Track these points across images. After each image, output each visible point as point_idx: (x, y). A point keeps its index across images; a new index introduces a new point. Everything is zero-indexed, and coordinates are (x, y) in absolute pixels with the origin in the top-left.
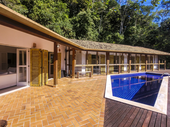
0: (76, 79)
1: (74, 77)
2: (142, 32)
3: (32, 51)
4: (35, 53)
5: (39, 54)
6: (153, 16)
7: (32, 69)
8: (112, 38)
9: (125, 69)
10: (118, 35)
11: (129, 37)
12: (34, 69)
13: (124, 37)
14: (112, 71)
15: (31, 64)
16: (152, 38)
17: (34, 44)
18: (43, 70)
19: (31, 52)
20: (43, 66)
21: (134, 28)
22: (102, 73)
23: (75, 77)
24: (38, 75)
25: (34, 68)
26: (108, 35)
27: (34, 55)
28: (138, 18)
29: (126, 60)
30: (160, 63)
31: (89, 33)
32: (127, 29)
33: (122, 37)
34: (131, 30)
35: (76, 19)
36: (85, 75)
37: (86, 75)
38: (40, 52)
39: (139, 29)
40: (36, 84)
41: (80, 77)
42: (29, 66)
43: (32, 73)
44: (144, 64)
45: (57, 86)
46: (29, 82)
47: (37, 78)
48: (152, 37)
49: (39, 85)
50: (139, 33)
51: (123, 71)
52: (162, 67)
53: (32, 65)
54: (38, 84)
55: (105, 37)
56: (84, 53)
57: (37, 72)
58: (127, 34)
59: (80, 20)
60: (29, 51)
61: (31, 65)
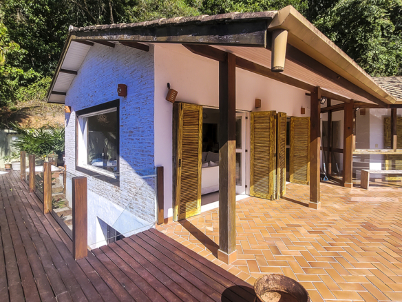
0: (358, 190)
1: (352, 184)
3: (254, 117)
4: (261, 121)
5: (271, 124)
7: (255, 158)
12: (260, 158)
15: (252, 147)
17: (256, 100)
18: (279, 160)
19: (251, 119)
20: (279, 152)
23: (354, 185)
24: (269, 171)
25: (257, 155)
27: (258, 126)
31: (370, 54)
35: (325, 23)
36: (380, 181)
37: (384, 180)
38: (272, 119)
40: (264, 192)
41: (370, 185)
42: (246, 151)
43: (253, 166)
45: (319, 204)
46: (246, 186)
47: (265, 178)
49: (271, 197)
53: (255, 149)
54: (268, 192)
56: (378, 114)
57: (266, 165)
59: (340, 23)
60: (246, 118)
61: (251, 149)
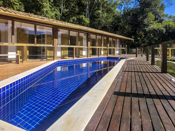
2: (107, 18)
6: (116, 2)
8: (77, 21)
9: (84, 53)
10: (83, 17)
11: (95, 21)
13: (90, 21)
14: (66, 56)
16: (115, 24)
21: (99, 12)
22: (49, 58)
26: (72, 17)
28: (104, 4)
29: (85, 42)
30: (122, 47)
31: (45, 10)
32: (93, 13)
33: (87, 21)
34: (97, 14)
39: (104, 14)
44: (106, 48)
48: (116, 22)
50: (104, 17)
51: (82, 55)
52: (123, 52)
55: (69, 18)
58: (93, 18)
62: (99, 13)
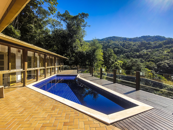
22: (11, 85)
33: (18, 33)
62: (32, 27)
